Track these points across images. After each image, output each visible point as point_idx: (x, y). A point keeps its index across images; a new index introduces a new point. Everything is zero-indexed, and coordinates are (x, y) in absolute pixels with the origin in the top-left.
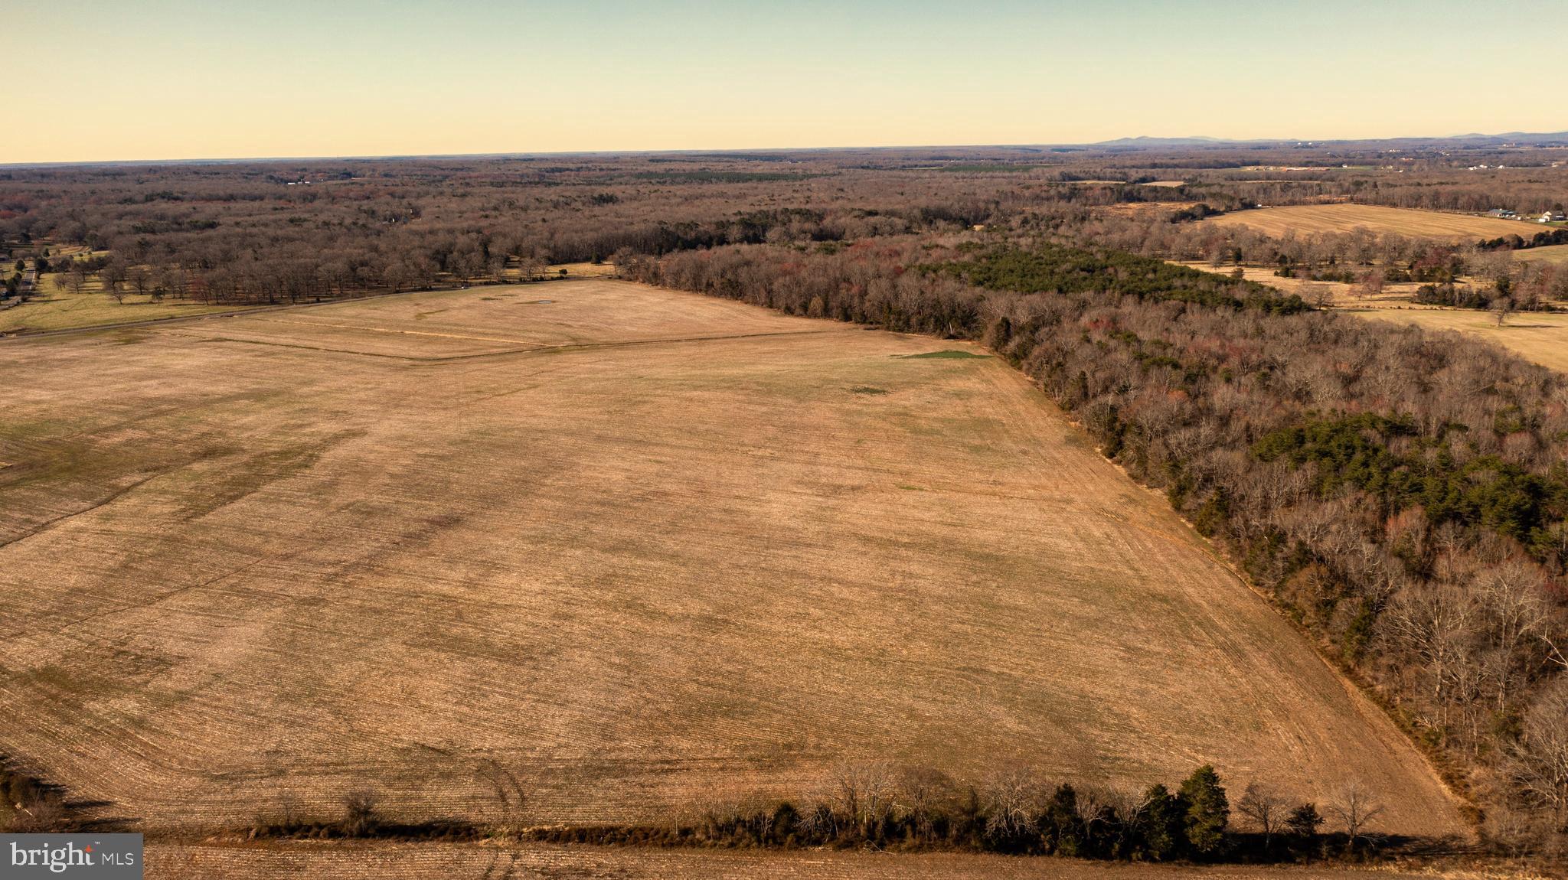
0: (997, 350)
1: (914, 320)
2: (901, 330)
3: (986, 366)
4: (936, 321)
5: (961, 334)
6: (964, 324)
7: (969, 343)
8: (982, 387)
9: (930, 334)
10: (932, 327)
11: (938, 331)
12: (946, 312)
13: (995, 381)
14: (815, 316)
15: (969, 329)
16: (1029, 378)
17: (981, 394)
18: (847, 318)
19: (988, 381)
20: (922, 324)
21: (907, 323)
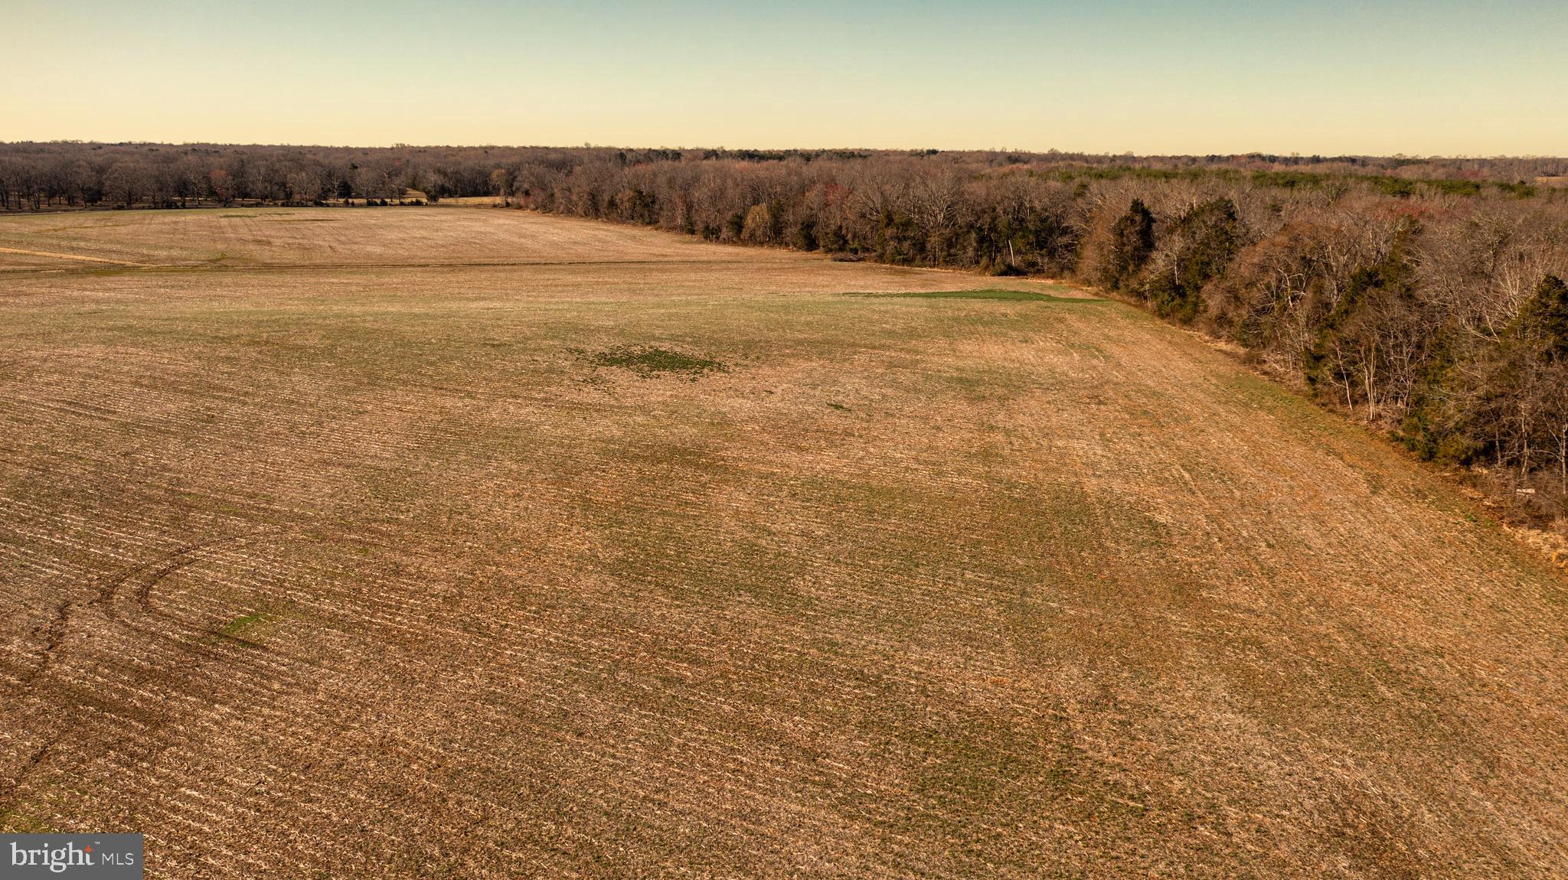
0: (1116, 287)
1: (934, 241)
2: (908, 261)
3: (1084, 316)
4: (981, 240)
5: (1034, 264)
6: (1041, 245)
7: (1050, 282)
8: (1066, 363)
9: (968, 269)
10: (970, 252)
11: (984, 261)
12: (1003, 221)
13: (1115, 350)
14: (753, 240)
15: (1051, 254)
16: (1222, 345)
17: (1060, 384)
18: (811, 245)
19: (1088, 349)
20: (950, 245)
21: (921, 247)
